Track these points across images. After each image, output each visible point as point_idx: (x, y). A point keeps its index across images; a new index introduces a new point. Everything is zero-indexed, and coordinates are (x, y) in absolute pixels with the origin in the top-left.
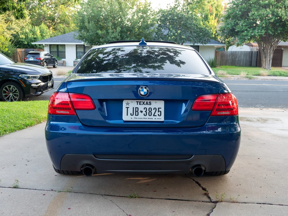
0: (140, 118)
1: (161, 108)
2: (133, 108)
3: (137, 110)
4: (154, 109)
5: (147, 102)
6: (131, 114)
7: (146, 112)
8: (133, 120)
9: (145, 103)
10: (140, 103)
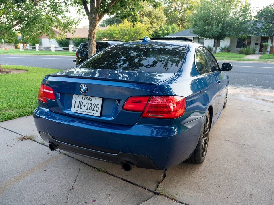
0: (83, 111)
1: (99, 105)
2: (79, 102)
3: (81, 104)
4: (94, 105)
5: (89, 98)
6: (77, 106)
7: (88, 106)
8: (78, 112)
9: (88, 99)
10: (84, 98)
